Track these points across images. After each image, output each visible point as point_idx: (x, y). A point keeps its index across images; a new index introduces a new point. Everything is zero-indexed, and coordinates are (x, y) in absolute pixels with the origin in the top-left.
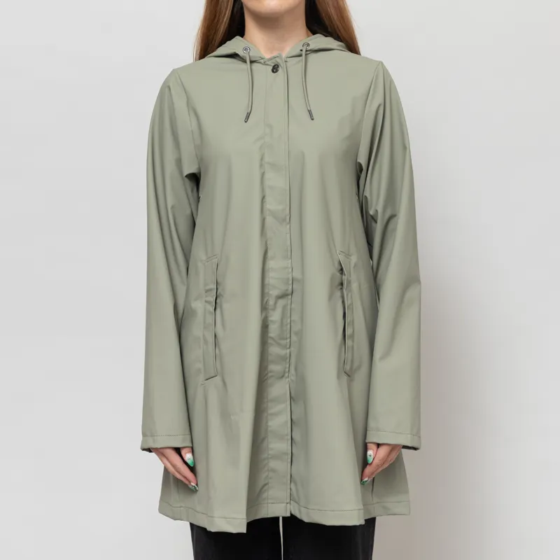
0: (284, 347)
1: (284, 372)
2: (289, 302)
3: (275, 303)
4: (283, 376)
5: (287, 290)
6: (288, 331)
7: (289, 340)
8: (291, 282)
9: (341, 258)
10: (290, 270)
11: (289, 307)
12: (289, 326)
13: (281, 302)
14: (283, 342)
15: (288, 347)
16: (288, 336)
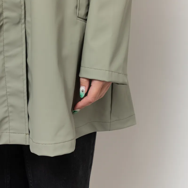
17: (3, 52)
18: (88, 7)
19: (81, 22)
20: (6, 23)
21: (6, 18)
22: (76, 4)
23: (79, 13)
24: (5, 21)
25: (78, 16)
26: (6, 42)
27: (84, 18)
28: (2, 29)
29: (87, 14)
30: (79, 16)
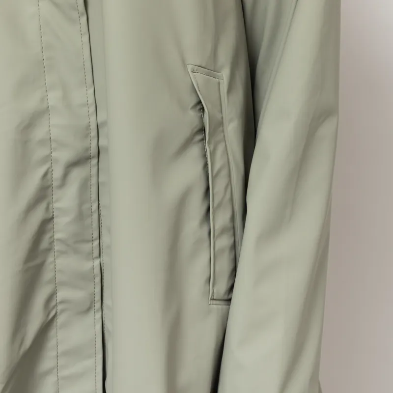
0: (90, 256)
1: (92, 302)
2: (94, 170)
3: (65, 175)
4: (89, 309)
5: (88, 149)
6: (95, 224)
7: (96, 243)
8: (94, 133)
9: (199, 79)
10: (93, 108)
11: (94, 181)
12: (95, 216)
13: (77, 175)
14: (87, 247)
15: (96, 253)
16: (96, 235)
17: (56, 370)
18: (234, 273)
19: (218, 308)
20: (63, 311)
21: (62, 302)
22: (209, 273)
23: (213, 292)
24: (60, 307)
25: (213, 297)
26: (61, 348)
27: (226, 297)
28: (55, 323)
29: (231, 289)
30: (215, 298)
